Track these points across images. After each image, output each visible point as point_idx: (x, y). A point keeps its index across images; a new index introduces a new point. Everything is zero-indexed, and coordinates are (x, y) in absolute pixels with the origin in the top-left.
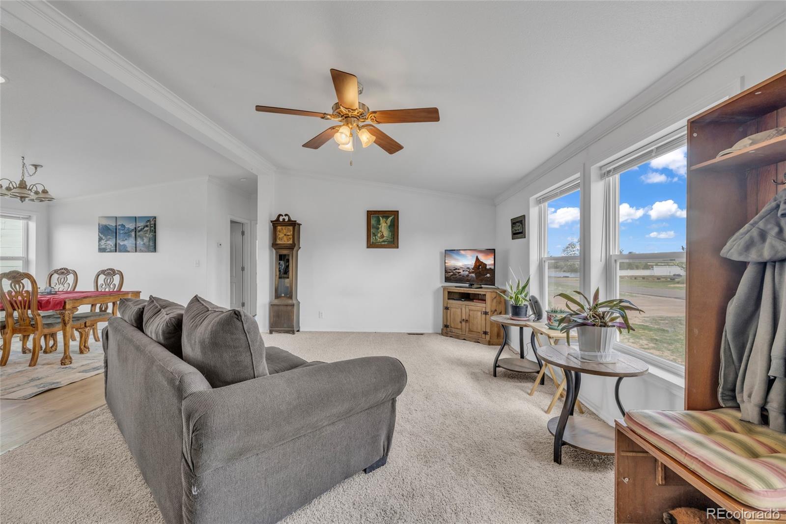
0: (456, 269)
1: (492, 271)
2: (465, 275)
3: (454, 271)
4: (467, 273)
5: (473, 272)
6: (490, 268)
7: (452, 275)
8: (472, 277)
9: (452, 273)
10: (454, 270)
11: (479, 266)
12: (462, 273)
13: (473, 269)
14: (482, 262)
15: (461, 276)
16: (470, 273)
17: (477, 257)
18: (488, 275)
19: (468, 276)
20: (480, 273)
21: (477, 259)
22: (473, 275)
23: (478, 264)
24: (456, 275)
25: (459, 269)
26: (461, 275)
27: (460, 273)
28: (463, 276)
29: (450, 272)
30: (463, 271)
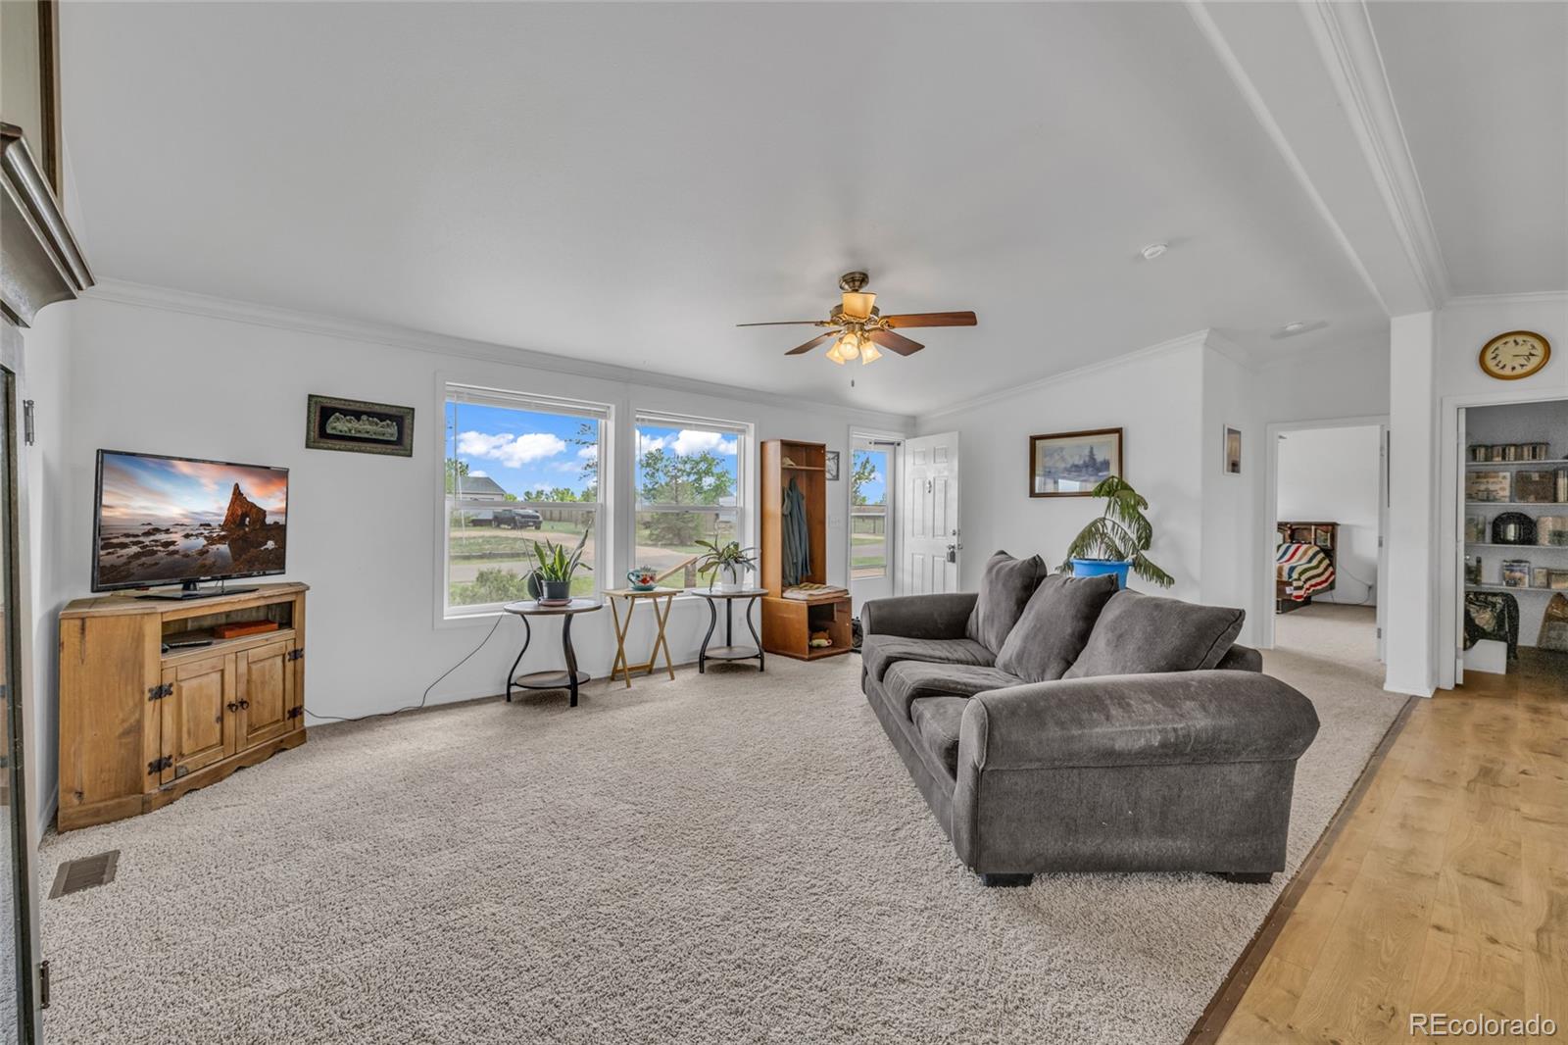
0: (157, 530)
1: (279, 531)
2: (193, 552)
3: (147, 540)
4: (202, 542)
5: (221, 539)
6: (276, 523)
7: (137, 556)
8: (219, 554)
9: (135, 549)
10: (147, 534)
11: (244, 515)
12: (182, 543)
13: (223, 527)
14: (253, 506)
15: (177, 556)
16: (211, 540)
17: (237, 487)
18: (270, 544)
19: (203, 552)
20: (244, 538)
21: (237, 494)
22: (224, 548)
23: (240, 512)
24: (156, 552)
25: (167, 531)
26: (176, 552)
27: (173, 543)
28: (186, 556)
29: (124, 546)
30: (187, 536)
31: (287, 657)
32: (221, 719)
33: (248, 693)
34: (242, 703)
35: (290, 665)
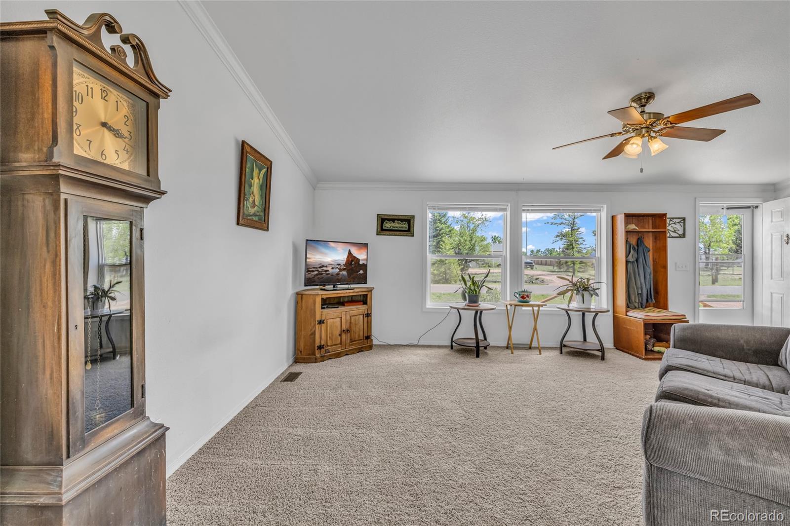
0: (323, 266)
1: (364, 267)
2: (334, 274)
3: (320, 270)
4: (338, 270)
5: (344, 270)
6: (363, 264)
7: (317, 275)
8: (343, 275)
9: (316, 272)
10: (320, 267)
11: (352, 261)
12: (331, 271)
13: (344, 265)
14: (355, 257)
15: (329, 275)
16: (341, 270)
17: (350, 250)
18: (361, 272)
19: (338, 274)
20: (352, 269)
21: (350, 253)
22: (345, 273)
23: (350, 260)
24: (322, 274)
25: (326, 266)
26: (329, 274)
27: (328, 271)
28: (332, 275)
29: (313, 271)
30: (333, 268)
31: (365, 316)
32: (340, 335)
33: (350, 327)
34: (348, 330)
35: (366, 319)
